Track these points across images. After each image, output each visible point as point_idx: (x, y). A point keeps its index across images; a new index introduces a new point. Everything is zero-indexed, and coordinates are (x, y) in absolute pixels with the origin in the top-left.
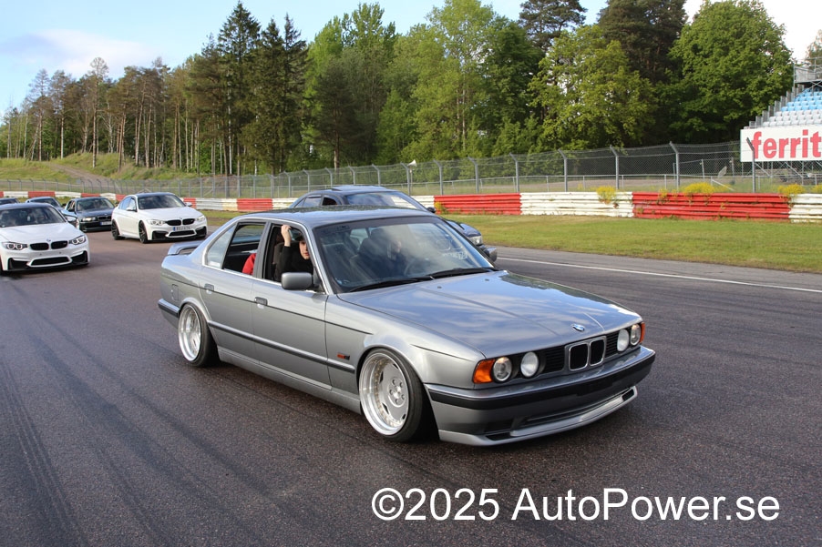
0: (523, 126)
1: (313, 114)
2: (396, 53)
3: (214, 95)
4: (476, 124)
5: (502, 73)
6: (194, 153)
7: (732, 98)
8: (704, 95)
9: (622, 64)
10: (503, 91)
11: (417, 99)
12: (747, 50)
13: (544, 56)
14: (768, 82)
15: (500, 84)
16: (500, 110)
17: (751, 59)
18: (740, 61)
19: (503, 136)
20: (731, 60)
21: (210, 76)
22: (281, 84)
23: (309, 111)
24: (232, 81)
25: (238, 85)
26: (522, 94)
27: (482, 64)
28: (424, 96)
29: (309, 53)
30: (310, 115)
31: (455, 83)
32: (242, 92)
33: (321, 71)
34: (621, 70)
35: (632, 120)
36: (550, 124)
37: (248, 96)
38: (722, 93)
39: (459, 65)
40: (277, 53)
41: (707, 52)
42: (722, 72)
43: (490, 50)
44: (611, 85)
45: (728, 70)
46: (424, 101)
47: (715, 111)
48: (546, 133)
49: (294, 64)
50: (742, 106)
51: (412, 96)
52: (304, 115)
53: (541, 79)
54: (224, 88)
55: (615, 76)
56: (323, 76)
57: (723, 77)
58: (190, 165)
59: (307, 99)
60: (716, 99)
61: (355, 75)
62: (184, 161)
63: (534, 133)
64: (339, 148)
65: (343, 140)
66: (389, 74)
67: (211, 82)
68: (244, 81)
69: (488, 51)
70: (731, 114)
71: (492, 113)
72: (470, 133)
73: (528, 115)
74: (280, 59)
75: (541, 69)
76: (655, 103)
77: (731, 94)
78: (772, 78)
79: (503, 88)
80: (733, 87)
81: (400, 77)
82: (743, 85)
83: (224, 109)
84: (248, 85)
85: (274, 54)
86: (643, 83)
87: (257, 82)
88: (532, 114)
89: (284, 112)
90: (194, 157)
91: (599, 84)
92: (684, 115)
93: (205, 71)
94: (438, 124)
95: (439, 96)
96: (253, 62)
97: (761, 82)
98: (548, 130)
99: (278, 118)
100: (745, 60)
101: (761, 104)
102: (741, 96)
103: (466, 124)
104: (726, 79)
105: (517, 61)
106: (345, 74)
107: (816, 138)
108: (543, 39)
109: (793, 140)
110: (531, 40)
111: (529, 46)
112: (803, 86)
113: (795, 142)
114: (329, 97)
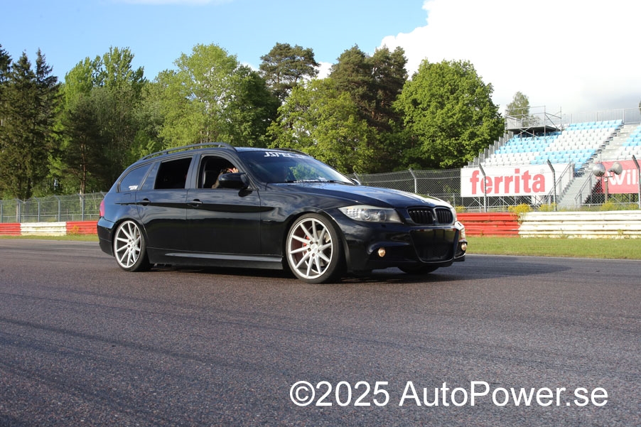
1: (61, 149)
2: (144, 95)
5: (244, 117)
7: (447, 146)
8: (422, 143)
9: (352, 113)
10: (244, 134)
11: (163, 139)
12: (460, 104)
13: (280, 104)
14: (478, 133)
15: (242, 127)
17: (464, 112)
18: (454, 114)
20: (447, 113)
22: (30, 116)
23: (58, 145)
26: (262, 138)
27: (225, 109)
28: (171, 136)
30: (58, 149)
31: (200, 125)
33: (70, 107)
34: (351, 118)
35: (360, 162)
38: (439, 141)
39: (204, 108)
40: (29, 86)
41: (425, 106)
42: (439, 122)
43: (233, 96)
44: (343, 131)
45: (444, 121)
46: (171, 140)
47: (432, 158)
49: (44, 98)
50: (456, 153)
51: (158, 136)
52: (54, 149)
53: (279, 125)
55: (345, 123)
56: (73, 112)
57: (439, 127)
59: (56, 132)
60: (433, 147)
61: (104, 114)
64: (86, 182)
65: (90, 174)
66: (138, 115)
69: (231, 97)
70: (446, 161)
74: (31, 93)
75: (280, 114)
76: (380, 149)
77: (446, 142)
78: (481, 130)
79: (245, 131)
80: (449, 137)
81: (147, 117)
82: (457, 135)
85: (24, 87)
86: (370, 131)
87: (6, 113)
89: (33, 144)
91: (332, 129)
92: (405, 161)
95: (185, 136)
97: (472, 133)
99: (26, 150)
100: (459, 112)
101: (472, 153)
102: (455, 144)
104: (443, 130)
105: (257, 107)
106: (94, 111)
107: (526, 176)
108: (280, 89)
109: (507, 178)
110: (270, 89)
111: (268, 94)
112: (512, 133)
113: (508, 180)
114: (78, 132)
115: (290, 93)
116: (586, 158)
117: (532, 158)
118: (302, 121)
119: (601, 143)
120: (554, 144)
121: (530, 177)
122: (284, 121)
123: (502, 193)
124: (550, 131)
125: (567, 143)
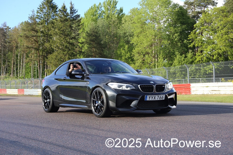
0: (186, 57)
2: (123, 22)
3: (34, 40)
4: (162, 56)
5: (175, 31)
6: (22, 70)
10: (176, 40)
11: (133, 44)
13: (195, 23)
15: (174, 36)
16: (174, 48)
19: (176, 62)
21: (33, 30)
22: (67, 35)
23: (81, 49)
24: (43, 33)
25: (46, 36)
26: (185, 41)
27: (165, 27)
28: (137, 42)
29: (81, 21)
30: (82, 51)
31: (152, 36)
32: (48, 39)
33: (87, 29)
36: (199, 55)
37: (51, 41)
39: (154, 27)
40: (66, 20)
43: (169, 20)
46: (137, 44)
48: (197, 60)
49: (74, 26)
51: (131, 43)
52: (79, 51)
53: (195, 33)
54: (39, 36)
56: (88, 32)
58: (20, 75)
59: (80, 43)
62: (17, 73)
63: (191, 60)
66: (121, 32)
67: (33, 33)
68: (49, 33)
69: (168, 20)
71: (170, 50)
72: (159, 60)
73: (188, 51)
74: (68, 23)
75: (195, 28)
79: (176, 38)
81: (125, 33)
83: (39, 47)
84: (51, 35)
85: (64, 20)
87: (56, 34)
88: (190, 51)
89: (69, 49)
90: (23, 71)
91: (225, 35)
93: (30, 28)
94: (144, 55)
95: (145, 42)
96: (54, 24)
98: (198, 58)
99: (66, 52)
103: (157, 55)
105: (183, 25)
106: (99, 32)
108: (195, 14)
110: (190, 15)
111: (189, 18)
114: (91, 42)
115: (201, 16)
118: (208, 31)
122: (197, 32)
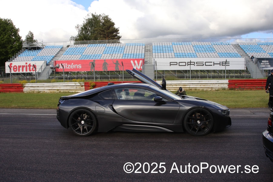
12: (7, 36)
14: (13, 47)
17: (8, 39)
20: (1, 39)
50: (5, 54)
70: (1, 57)
78: (15, 46)
80: (2, 48)
82: (5, 47)
97: (11, 47)
100: (6, 39)
102: (5, 51)
107: (30, 65)
109: (23, 66)
112: (25, 49)
113: (23, 67)
116: (51, 59)
117: (32, 58)
119: (56, 53)
120: (40, 53)
121: (31, 66)
123: (21, 72)
124: (39, 48)
125: (44, 53)
